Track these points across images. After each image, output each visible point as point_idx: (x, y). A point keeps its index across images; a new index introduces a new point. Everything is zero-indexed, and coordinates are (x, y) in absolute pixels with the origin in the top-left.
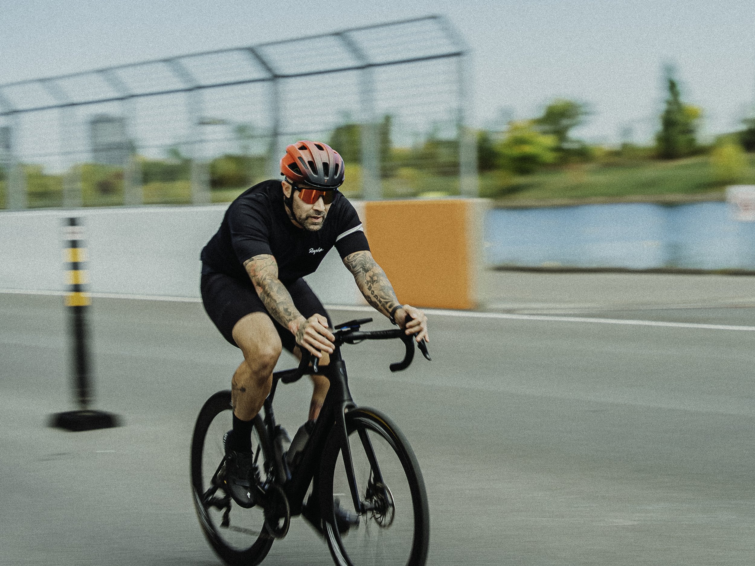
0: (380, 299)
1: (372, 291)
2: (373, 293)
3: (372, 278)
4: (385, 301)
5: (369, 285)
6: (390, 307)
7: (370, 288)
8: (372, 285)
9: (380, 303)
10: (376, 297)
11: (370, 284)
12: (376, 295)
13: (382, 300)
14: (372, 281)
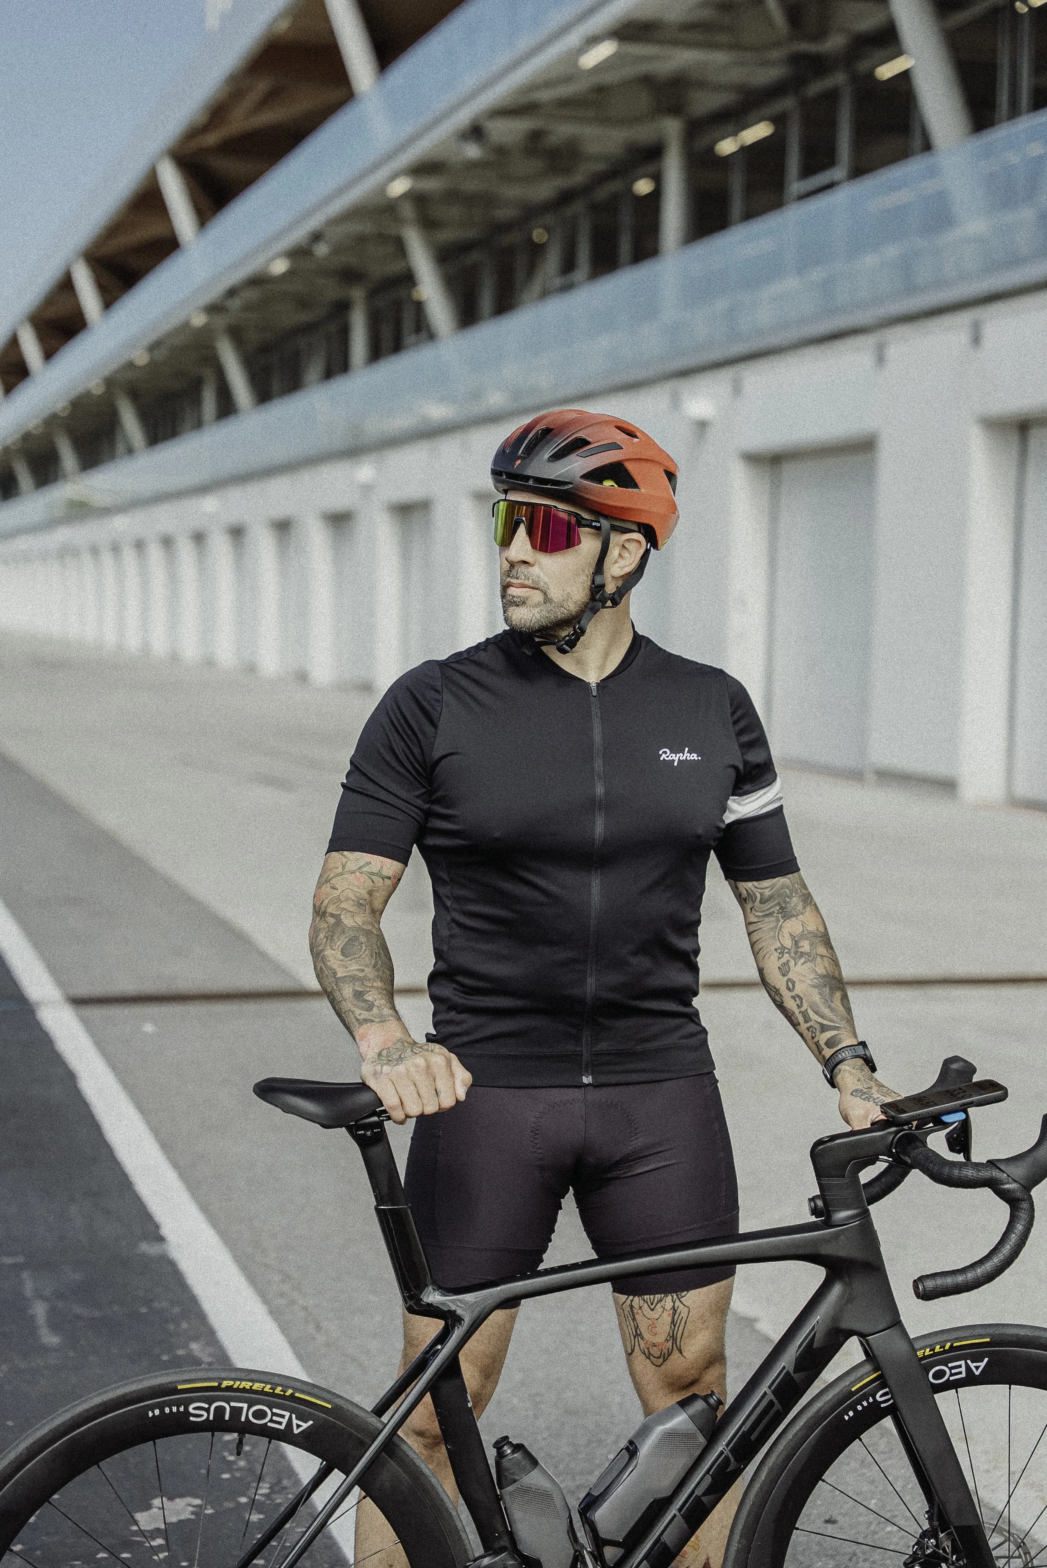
0: (806, 1010)
1: (789, 980)
2: (790, 985)
3: (796, 943)
4: (820, 1020)
5: (784, 960)
6: (830, 1043)
7: (784, 970)
8: (792, 963)
9: (806, 1021)
10: (798, 1002)
11: (786, 956)
12: (798, 996)
13: (811, 1013)
14: (796, 953)
